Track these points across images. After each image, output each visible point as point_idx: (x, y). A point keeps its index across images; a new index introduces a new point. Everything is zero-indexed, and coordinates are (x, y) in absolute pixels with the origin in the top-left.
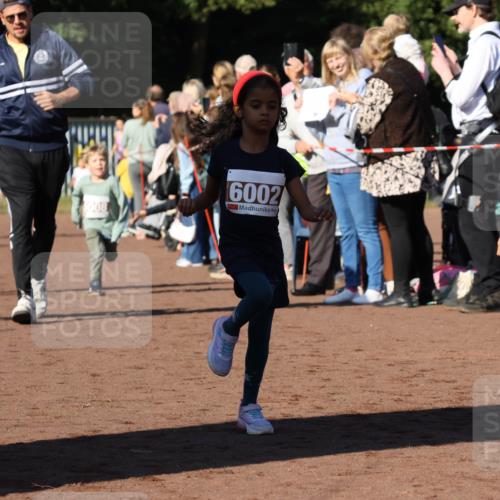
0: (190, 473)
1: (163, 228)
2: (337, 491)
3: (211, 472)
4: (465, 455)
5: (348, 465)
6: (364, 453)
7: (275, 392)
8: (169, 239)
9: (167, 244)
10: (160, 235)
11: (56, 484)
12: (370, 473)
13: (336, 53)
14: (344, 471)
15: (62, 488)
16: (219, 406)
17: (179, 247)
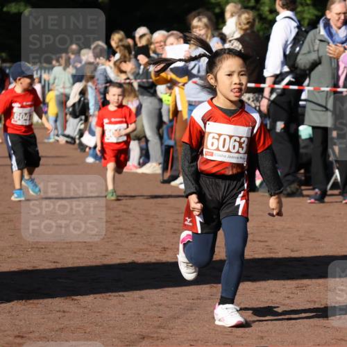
0: (96, 296)
1: (77, 137)
2: (192, 310)
3: (110, 296)
4: (273, 289)
5: (199, 294)
6: (208, 286)
7: (151, 245)
8: (81, 144)
9: (79, 147)
10: (75, 142)
11: (9, 301)
12: (212, 299)
13: (200, 27)
14: (196, 297)
15: (13, 303)
16: (114, 253)
17: (87, 149)
